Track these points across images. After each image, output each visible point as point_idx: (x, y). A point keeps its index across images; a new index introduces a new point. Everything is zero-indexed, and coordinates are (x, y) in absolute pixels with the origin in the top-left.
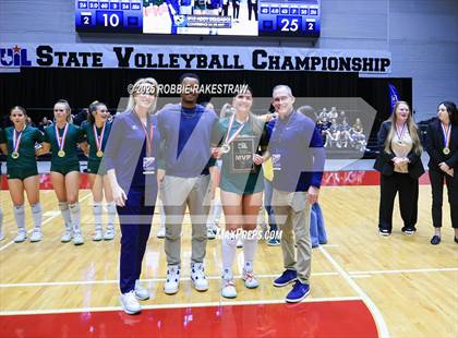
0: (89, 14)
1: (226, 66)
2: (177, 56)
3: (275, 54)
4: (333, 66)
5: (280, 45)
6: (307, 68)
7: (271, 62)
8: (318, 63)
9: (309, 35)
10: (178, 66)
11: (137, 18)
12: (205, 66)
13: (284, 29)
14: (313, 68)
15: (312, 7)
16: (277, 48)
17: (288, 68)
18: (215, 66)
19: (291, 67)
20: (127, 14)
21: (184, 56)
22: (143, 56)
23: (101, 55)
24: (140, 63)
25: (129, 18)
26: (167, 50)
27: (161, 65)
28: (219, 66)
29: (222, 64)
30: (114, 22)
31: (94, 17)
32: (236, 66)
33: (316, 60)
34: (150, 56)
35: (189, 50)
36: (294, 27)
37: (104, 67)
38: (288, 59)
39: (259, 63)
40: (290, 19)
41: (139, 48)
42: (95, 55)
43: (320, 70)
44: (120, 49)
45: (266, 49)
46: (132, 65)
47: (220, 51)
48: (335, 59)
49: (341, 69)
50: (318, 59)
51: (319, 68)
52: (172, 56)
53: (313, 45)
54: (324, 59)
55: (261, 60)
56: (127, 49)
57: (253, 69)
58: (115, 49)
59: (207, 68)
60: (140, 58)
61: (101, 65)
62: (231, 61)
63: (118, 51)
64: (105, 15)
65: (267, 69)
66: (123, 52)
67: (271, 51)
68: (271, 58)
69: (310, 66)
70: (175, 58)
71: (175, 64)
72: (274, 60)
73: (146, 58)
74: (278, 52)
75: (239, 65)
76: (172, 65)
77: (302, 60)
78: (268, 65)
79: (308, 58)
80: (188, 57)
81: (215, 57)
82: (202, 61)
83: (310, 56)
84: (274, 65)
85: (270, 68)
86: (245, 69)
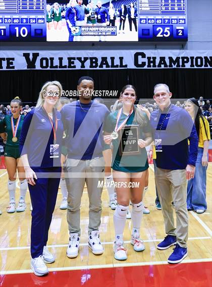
0: (4, 27)
1: (113, 66)
2: (74, 59)
3: (152, 56)
4: (199, 64)
5: (156, 48)
6: (178, 65)
7: (149, 62)
8: (187, 62)
9: (179, 39)
10: (75, 67)
11: (42, 30)
12: (96, 66)
13: (159, 35)
14: (183, 65)
15: (181, 17)
16: (154, 51)
17: (163, 66)
18: (104, 66)
19: (166, 66)
20: (34, 26)
21: (79, 59)
22: (46, 59)
23: (13, 59)
24: (44, 65)
25: (35, 30)
26: (65, 54)
27: (61, 66)
28: (108, 66)
29: (110, 64)
30: (24, 33)
31: (8, 30)
32: (121, 65)
33: (185, 59)
34: (52, 59)
35: (83, 54)
36: (167, 33)
37: (16, 69)
38: (162, 59)
39: (140, 63)
40: (163, 27)
41: (43, 54)
42: (8, 59)
43: (189, 67)
44: (28, 54)
45: (145, 52)
46: (38, 67)
47: (108, 54)
48: (201, 58)
49: (206, 65)
50: (187, 58)
51: (188, 66)
52: (69, 59)
53: (183, 47)
54: (192, 58)
55: (141, 60)
56: (34, 54)
57: (134, 67)
58: (25, 55)
59: (98, 68)
60: (44, 61)
61: (13, 67)
62: (117, 62)
63: (26, 56)
64: (17, 28)
65: (146, 67)
66: (31, 57)
67: (149, 53)
68: (149, 58)
69: (181, 64)
70: (72, 60)
71: (72, 65)
72: (152, 60)
73: (49, 61)
74: (155, 53)
75: (124, 64)
76: (70, 66)
77: (174, 59)
78: (147, 64)
79: (179, 58)
80: (83, 60)
81: (104, 59)
82: (94, 62)
83: (180, 56)
84: (152, 64)
85: (148, 67)
86: (128, 67)
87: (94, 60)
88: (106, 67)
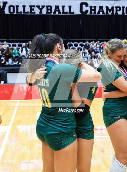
1: (63, 12)
2: (34, 6)
3: (93, 5)
6: (113, 13)
7: (91, 10)
8: (120, 10)
10: (35, 13)
12: (51, 12)
16: (95, 1)
17: (101, 13)
18: (57, 12)
19: (103, 13)
21: (38, 7)
22: (13, 6)
26: (28, 3)
27: (24, 12)
28: (60, 12)
29: (61, 11)
32: (70, 12)
33: (118, 8)
34: (17, 7)
35: (41, 3)
38: (101, 8)
39: (84, 10)
41: (11, 2)
45: (88, 2)
46: (7, 12)
47: (60, 3)
50: (120, 7)
51: (120, 13)
52: (31, 7)
54: (123, 8)
55: (85, 8)
56: (3, 3)
59: (52, 14)
60: (12, 8)
62: (67, 10)
65: (88, 13)
66: (1, 5)
67: (91, 3)
68: (91, 7)
69: (115, 12)
70: (33, 8)
71: (33, 11)
72: (93, 8)
73: (15, 8)
74: (95, 3)
75: (72, 11)
76: (31, 12)
77: (110, 8)
78: (89, 11)
79: (114, 7)
80: (41, 7)
81: (57, 7)
82: (49, 9)
83: (115, 6)
84: (93, 12)
85: (90, 13)
86: (75, 14)
87: (49, 8)
88: (59, 13)
